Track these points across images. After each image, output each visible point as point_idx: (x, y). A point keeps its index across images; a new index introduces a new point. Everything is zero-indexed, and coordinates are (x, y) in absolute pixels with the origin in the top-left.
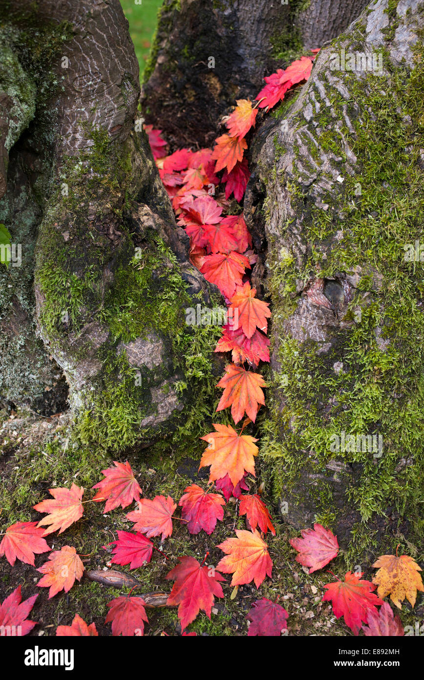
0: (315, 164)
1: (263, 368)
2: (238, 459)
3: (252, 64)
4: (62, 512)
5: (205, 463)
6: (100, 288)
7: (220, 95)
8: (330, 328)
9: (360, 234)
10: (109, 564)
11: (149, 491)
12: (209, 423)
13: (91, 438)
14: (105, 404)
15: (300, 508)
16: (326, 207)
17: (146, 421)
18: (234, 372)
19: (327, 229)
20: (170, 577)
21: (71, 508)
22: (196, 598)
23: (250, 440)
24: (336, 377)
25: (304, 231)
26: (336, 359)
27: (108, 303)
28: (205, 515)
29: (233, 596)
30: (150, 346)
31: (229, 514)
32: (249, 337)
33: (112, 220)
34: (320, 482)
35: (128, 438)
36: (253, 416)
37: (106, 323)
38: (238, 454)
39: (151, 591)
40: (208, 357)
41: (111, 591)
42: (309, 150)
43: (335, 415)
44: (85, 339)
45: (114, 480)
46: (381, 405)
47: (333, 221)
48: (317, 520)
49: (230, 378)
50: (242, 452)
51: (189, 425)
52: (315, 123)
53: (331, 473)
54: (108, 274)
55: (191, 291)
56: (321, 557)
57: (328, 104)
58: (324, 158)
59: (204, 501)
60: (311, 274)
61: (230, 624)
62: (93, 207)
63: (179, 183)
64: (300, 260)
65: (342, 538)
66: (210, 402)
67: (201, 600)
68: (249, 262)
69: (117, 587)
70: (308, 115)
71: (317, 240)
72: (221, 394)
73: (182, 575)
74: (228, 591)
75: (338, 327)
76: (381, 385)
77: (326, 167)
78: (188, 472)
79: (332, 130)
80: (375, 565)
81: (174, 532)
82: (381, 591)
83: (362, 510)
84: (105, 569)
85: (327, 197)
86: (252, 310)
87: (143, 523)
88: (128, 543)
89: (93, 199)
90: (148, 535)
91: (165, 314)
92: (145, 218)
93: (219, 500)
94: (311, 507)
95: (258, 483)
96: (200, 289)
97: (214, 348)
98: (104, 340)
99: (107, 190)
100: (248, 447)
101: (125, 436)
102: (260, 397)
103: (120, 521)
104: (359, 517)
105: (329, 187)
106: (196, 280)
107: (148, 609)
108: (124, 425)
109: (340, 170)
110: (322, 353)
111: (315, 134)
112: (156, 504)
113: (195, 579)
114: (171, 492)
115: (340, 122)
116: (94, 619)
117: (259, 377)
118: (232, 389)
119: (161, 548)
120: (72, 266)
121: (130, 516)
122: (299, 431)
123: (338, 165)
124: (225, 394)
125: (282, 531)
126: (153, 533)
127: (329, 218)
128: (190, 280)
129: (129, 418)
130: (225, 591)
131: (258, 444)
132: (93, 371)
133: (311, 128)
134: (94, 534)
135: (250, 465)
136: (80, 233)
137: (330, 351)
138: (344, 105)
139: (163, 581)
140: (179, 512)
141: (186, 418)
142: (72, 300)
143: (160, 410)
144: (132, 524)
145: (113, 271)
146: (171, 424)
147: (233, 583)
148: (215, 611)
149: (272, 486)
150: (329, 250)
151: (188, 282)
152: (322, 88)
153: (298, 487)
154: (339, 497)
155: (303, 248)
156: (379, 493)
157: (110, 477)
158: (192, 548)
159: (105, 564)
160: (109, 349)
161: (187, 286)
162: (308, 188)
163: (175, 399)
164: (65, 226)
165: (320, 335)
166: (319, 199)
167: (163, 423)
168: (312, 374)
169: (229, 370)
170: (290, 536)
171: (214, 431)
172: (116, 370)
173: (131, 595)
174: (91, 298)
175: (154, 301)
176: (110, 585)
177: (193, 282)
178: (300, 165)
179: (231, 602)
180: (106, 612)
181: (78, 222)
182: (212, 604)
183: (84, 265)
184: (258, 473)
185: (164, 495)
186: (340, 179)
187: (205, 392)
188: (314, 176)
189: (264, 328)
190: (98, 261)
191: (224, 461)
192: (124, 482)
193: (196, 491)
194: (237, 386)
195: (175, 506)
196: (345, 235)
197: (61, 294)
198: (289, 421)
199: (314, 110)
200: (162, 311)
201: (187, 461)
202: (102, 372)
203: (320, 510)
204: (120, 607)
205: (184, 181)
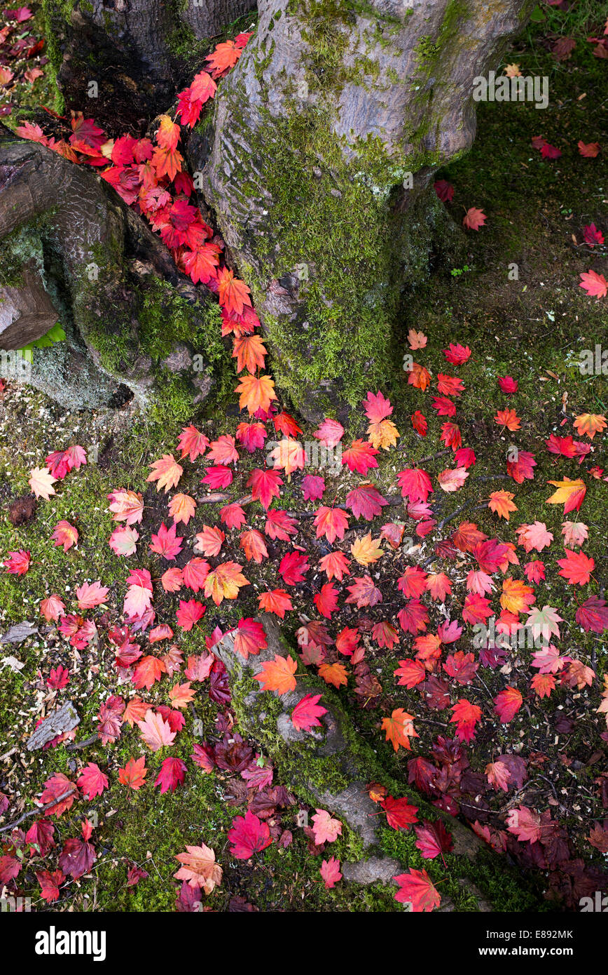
0: (245, 207)
1: (258, 330)
2: (263, 394)
3: (158, 65)
4: (166, 474)
5: (242, 406)
6: (134, 334)
7: (138, 90)
8: (292, 305)
9: (291, 241)
10: (209, 491)
11: (213, 436)
12: (236, 380)
13: (163, 419)
14: (165, 399)
15: (313, 412)
16: (262, 234)
17: (196, 399)
18: (240, 343)
19: (269, 247)
20: (248, 485)
21: (171, 469)
22: (268, 491)
23: (266, 378)
24: (307, 332)
25: (253, 250)
26: (303, 321)
27: (142, 339)
28: (255, 438)
29: (289, 481)
30: (180, 355)
31: (270, 431)
32: (241, 314)
33: (122, 288)
34: (319, 394)
35: (188, 413)
36: (262, 365)
37: (147, 354)
38: (262, 391)
39: (241, 497)
40: (220, 342)
41: (217, 506)
42: (237, 199)
43: (314, 354)
44: (139, 369)
45: (188, 440)
46: (341, 340)
47: (270, 241)
48: (326, 416)
49: (239, 348)
50: (264, 389)
51: (223, 388)
52: (235, 178)
53: (324, 388)
54: (134, 322)
55: (191, 303)
56: (335, 437)
57: (239, 161)
58: (249, 201)
59: (251, 429)
60: (268, 278)
61: (292, 496)
62: (107, 288)
63: (136, 183)
64: (258, 270)
65: (343, 422)
66: (231, 367)
67: (271, 491)
68: (219, 248)
69: (220, 502)
70: (228, 173)
71: (264, 255)
72: (236, 361)
73: (255, 481)
74: (285, 479)
75: (297, 303)
76: (337, 329)
77: (253, 207)
78: (233, 413)
79: (248, 181)
80: (368, 432)
81: (240, 456)
82: (375, 446)
83: (351, 403)
84: (208, 494)
85: (260, 227)
86: (236, 291)
87: (219, 458)
88: (216, 474)
89: (106, 284)
90: (225, 464)
91: (180, 328)
92: (140, 269)
93: (260, 425)
94: (319, 410)
95: (282, 404)
96: (196, 299)
97: (221, 334)
98: (150, 364)
99: (112, 273)
100: (267, 384)
101: (187, 413)
102: (263, 350)
103: (205, 462)
104: (350, 407)
105: (260, 219)
106: (191, 293)
107: (242, 507)
108: (183, 407)
109: (263, 206)
110: (293, 320)
111: (238, 187)
112: (222, 442)
113: (263, 480)
114: (228, 431)
115: (252, 174)
116: (215, 524)
117: (257, 337)
118: (243, 355)
119: (236, 469)
120: (111, 329)
121: (210, 456)
122: (295, 369)
123: (261, 204)
124: (239, 360)
125: (307, 429)
126: (228, 461)
127: (267, 240)
128: (187, 296)
129: (185, 402)
130: (283, 480)
131: (273, 379)
132: (150, 383)
133: (233, 183)
134: (191, 476)
135: (272, 394)
136: (106, 306)
137: (297, 318)
138: (249, 158)
139: (245, 489)
140: (237, 442)
141: (220, 387)
142: (120, 351)
143: (203, 390)
144: (212, 461)
145: (136, 319)
146: (213, 395)
147: (287, 473)
148: (282, 493)
149: (291, 401)
150: (274, 260)
151: (186, 298)
152: (230, 147)
153: (308, 400)
154: (334, 400)
155: (257, 262)
156: (358, 389)
157: (185, 440)
158: (255, 461)
159: (207, 492)
160: (155, 368)
161: (187, 301)
162: (245, 225)
163: (209, 378)
164: (94, 306)
165: (288, 310)
166: (256, 230)
167: (207, 396)
168: (291, 334)
169: (236, 343)
170: (312, 431)
171: (241, 383)
172: (165, 378)
173: (230, 503)
174: (132, 345)
175: (170, 322)
176: (215, 502)
177: (190, 296)
178: (235, 210)
179: (289, 485)
180: (220, 518)
181: (102, 301)
182: (278, 490)
183: (118, 327)
184: (279, 397)
185: (225, 435)
186: (265, 213)
187: (226, 364)
188: (247, 216)
189: (249, 303)
190: (126, 320)
191: (255, 400)
192: (195, 439)
193: (244, 427)
194: (245, 351)
195: (234, 439)
196: (281, 246)
197: (111, 350)
198: (287, 363)
199: (231, 167)
200: (177, 327)
201: (231, 406)
202: (156, 381)
203: (325, 410)
204: (227, 512)
205: (140, 180)
